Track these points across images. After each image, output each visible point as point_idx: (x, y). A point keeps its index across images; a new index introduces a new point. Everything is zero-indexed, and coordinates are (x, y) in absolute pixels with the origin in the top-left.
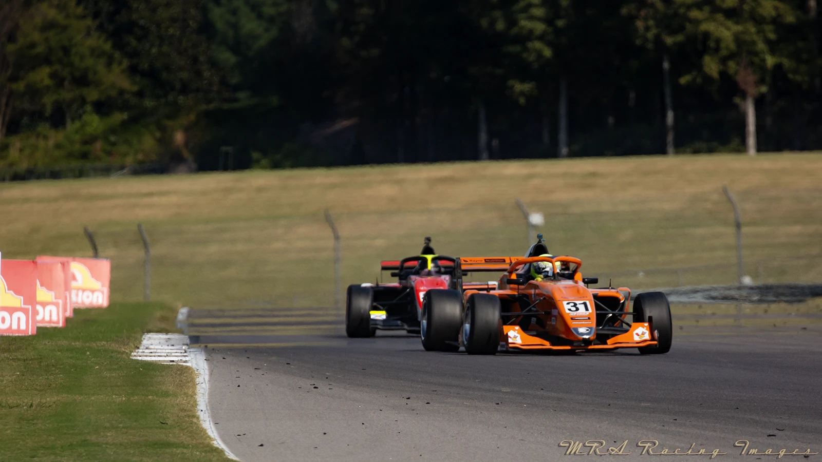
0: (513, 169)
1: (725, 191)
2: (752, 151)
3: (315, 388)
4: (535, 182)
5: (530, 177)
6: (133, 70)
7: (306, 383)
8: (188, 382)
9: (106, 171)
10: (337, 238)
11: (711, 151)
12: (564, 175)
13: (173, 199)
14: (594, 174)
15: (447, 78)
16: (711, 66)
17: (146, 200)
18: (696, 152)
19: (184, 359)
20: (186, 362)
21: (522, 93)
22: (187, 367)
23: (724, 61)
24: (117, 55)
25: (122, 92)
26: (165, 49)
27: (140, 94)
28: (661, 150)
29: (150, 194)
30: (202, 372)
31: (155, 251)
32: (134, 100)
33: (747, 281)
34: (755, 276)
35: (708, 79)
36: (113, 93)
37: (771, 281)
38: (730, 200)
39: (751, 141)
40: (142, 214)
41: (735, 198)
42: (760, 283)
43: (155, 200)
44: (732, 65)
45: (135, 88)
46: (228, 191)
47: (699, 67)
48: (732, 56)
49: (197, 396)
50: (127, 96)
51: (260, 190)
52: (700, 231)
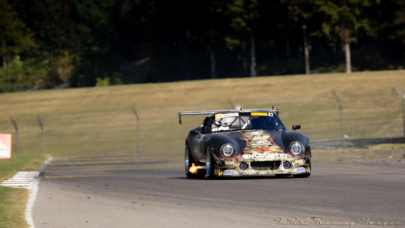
0: (227, 83)
1: (334, 92)
2: (349, 71)
3: (89, 198)
4: (238, 89)
5: (236, 87)
6: (37, 37)
7: (84, 196)
8: (24, 197)
9: (25, 89)
10: (138, 119)
11: (328, 71)
12: (253, 86)
13: (55, 102)
14: (268, 85)
15: (195, 38)
16: (326, 29)
17: (42, 103)
18: (321, 72)
19: (27, 185)
20: (27, 186)
21: (232, 45)
22: (26, 189)
23: (333, 26)
24: (28, 30)
25: (31, 48)
26: (53, 26)
27: (41, 49)
28: (303, 72)
29: (43, 100)
30: (34, 191)
31: (46, 128)
32: (38, 52)
33: (346, 137)
34: (349, 134)
35: (324, 35)
36: (28, 49)
37: (359, 137)
38: (336, 96)
39: (349, 66)
40: (40, 110)
41: (339, 95)
42: (353, 138)
43: (46, 103)
44: (337, 28)
45: (38, 46)
46: (83, 97)
47: (321, 30)
48: (337, 24)
49: (27, 204)
50: (34, 51)
51: (99, 96)
52: (323, 112)
